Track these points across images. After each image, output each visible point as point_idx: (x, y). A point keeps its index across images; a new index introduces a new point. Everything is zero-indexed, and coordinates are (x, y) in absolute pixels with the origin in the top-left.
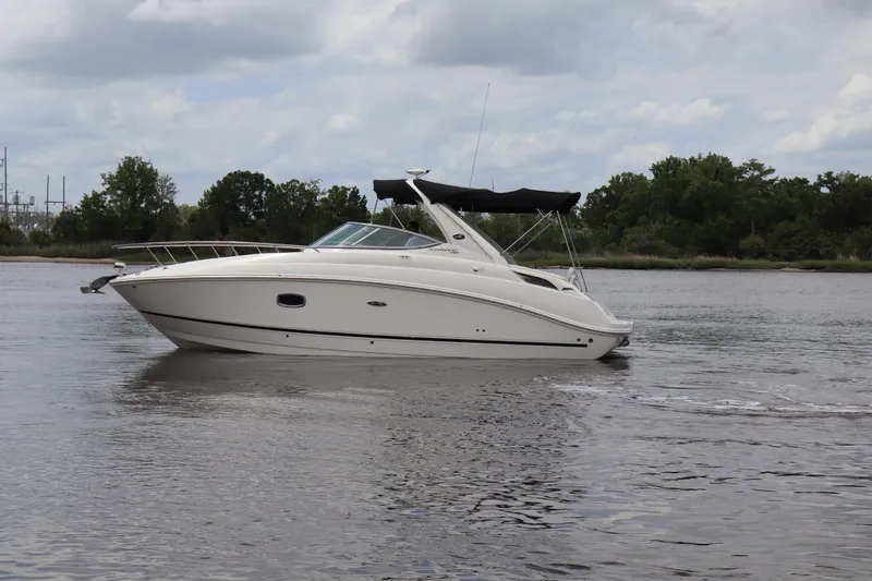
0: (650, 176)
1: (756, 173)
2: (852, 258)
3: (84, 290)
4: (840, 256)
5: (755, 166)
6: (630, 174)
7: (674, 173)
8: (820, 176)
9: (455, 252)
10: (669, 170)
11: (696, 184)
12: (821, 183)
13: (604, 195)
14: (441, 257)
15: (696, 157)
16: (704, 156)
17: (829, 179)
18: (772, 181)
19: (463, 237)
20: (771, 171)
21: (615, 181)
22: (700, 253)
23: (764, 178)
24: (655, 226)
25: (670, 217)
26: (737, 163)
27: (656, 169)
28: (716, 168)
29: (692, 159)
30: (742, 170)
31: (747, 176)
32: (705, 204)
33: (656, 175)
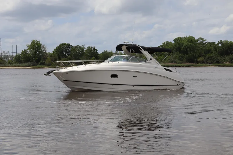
0: (173, 42)
1: (202, 41)
2: (227, 63)
3: (45, 75)
4: (224, 63)
5: (201, 39)
6: (168, 42)
7: (180, 41)
8: (219, 41)
9: (151, 63)
10: (178, 40)
11: (186, 43)
12: (219, 43)
13: (161, 47)
14: (149, 65)
15: (186, 37)
16: (188, 37)
17: (221, 42)
18: (206, 43)
19: (152, 59)
20: (206, 40)
21: (164, 44)
22: (187, 62)
23: (204, 42)
24: (175, 55)
25: (179, 53)
26: (196, 38)
27: (175, 40)
28: (191, 40)
29: (184, 37)
30: (198, 40)
31: (199, 42)
32: (188, 49)
33: (175, 42)
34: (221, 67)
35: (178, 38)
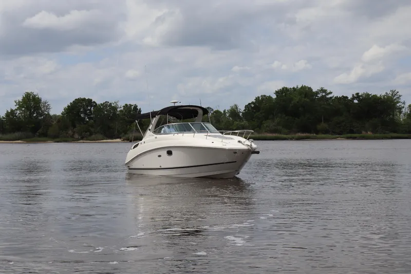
0: (274, 96)
1: (324, 94)
2: (369, 133)
4: (364, 132)
5: (323, 91)
6: (265, 96)
7: (285, 95)
8: (353, 95)
10: (283, 93)
11: (296, 99)
12: (354, 98)
13: (253, 106)
15: (296, 87)
16: (300, 87)
17: (357, 96)
18: (331, 98)
20: (331, 93)
21: (257, 99)
22: (299, 132)
23: (327, 97)
24: (277, 120)
25: (284, 115)
26: (315, 90)
27: (277, 93)
28: (305, 92)
29: (294, 88)
30: (317, 93)
31: (320, 95)
32: (300, 109)
33: (277, 96)
34: (358, 139)
35: (283, 89)
